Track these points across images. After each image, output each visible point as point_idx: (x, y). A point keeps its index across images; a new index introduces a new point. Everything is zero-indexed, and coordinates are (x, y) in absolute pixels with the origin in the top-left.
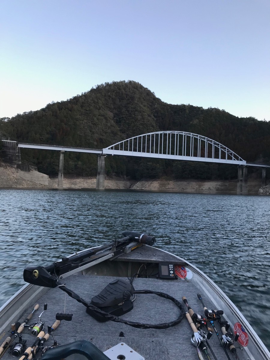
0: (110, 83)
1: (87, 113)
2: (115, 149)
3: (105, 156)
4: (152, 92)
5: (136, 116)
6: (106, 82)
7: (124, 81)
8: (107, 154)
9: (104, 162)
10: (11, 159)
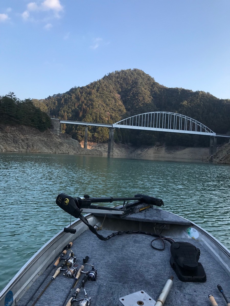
0: (119, 71)
1: (101, 96)
2: (121, 124)
3: (114, 129)
4: (152, 77)
5: (138, 98)
6: (116, 71)
7: (130, 70)
9: (113, 133)
10: (56, 130)
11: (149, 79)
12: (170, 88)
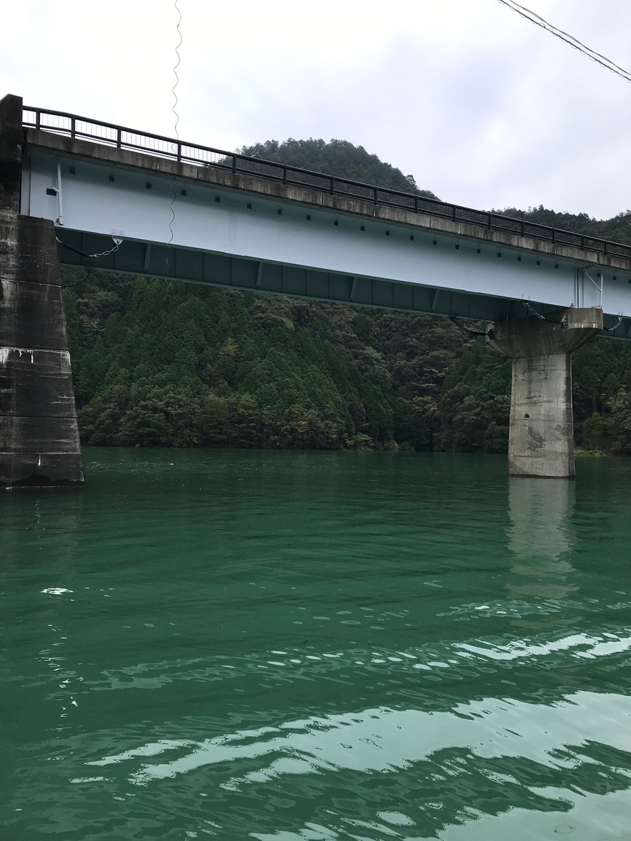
0: (280, 144)
6: (270, 140)
7: (321, 142)
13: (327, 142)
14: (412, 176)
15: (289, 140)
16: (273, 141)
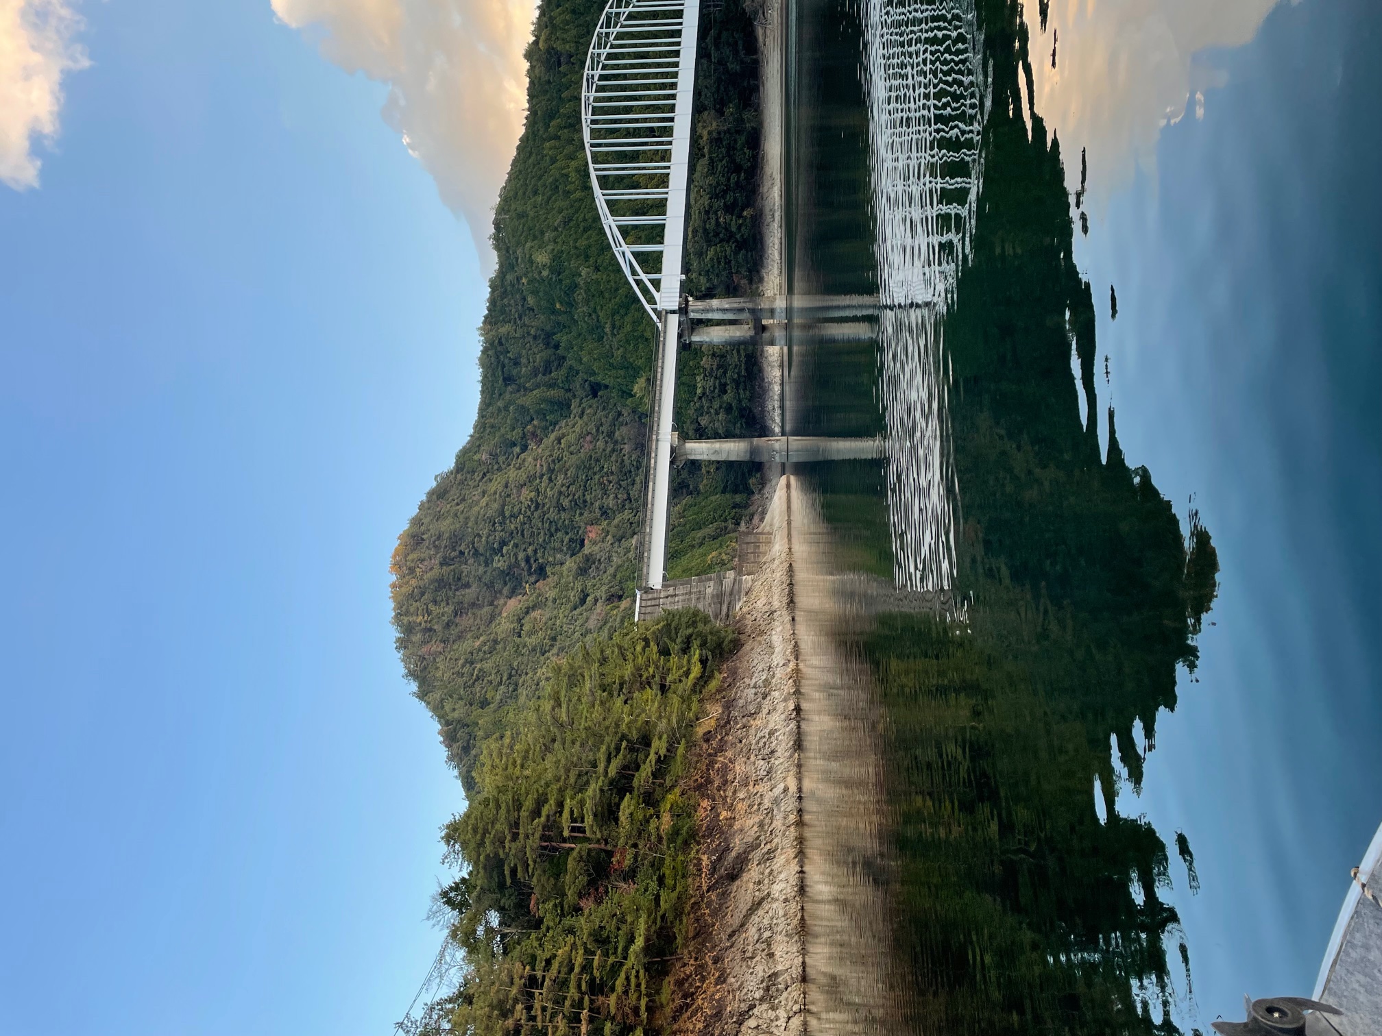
0: (398, 635)
1: (510, 676)
2: (659, 271)
3: (687, 301)
4: (434, 484)
5: (523, 509)
6: (395, 646)
7: (394, 585)
8: (680, 297)
9: (715, 303)
10: (719, 597)
11: (439, 494)
12: (482, 392)
13: (394, 578)
14: (436, 477)
15: (393, 624)
16: (395, 643)
